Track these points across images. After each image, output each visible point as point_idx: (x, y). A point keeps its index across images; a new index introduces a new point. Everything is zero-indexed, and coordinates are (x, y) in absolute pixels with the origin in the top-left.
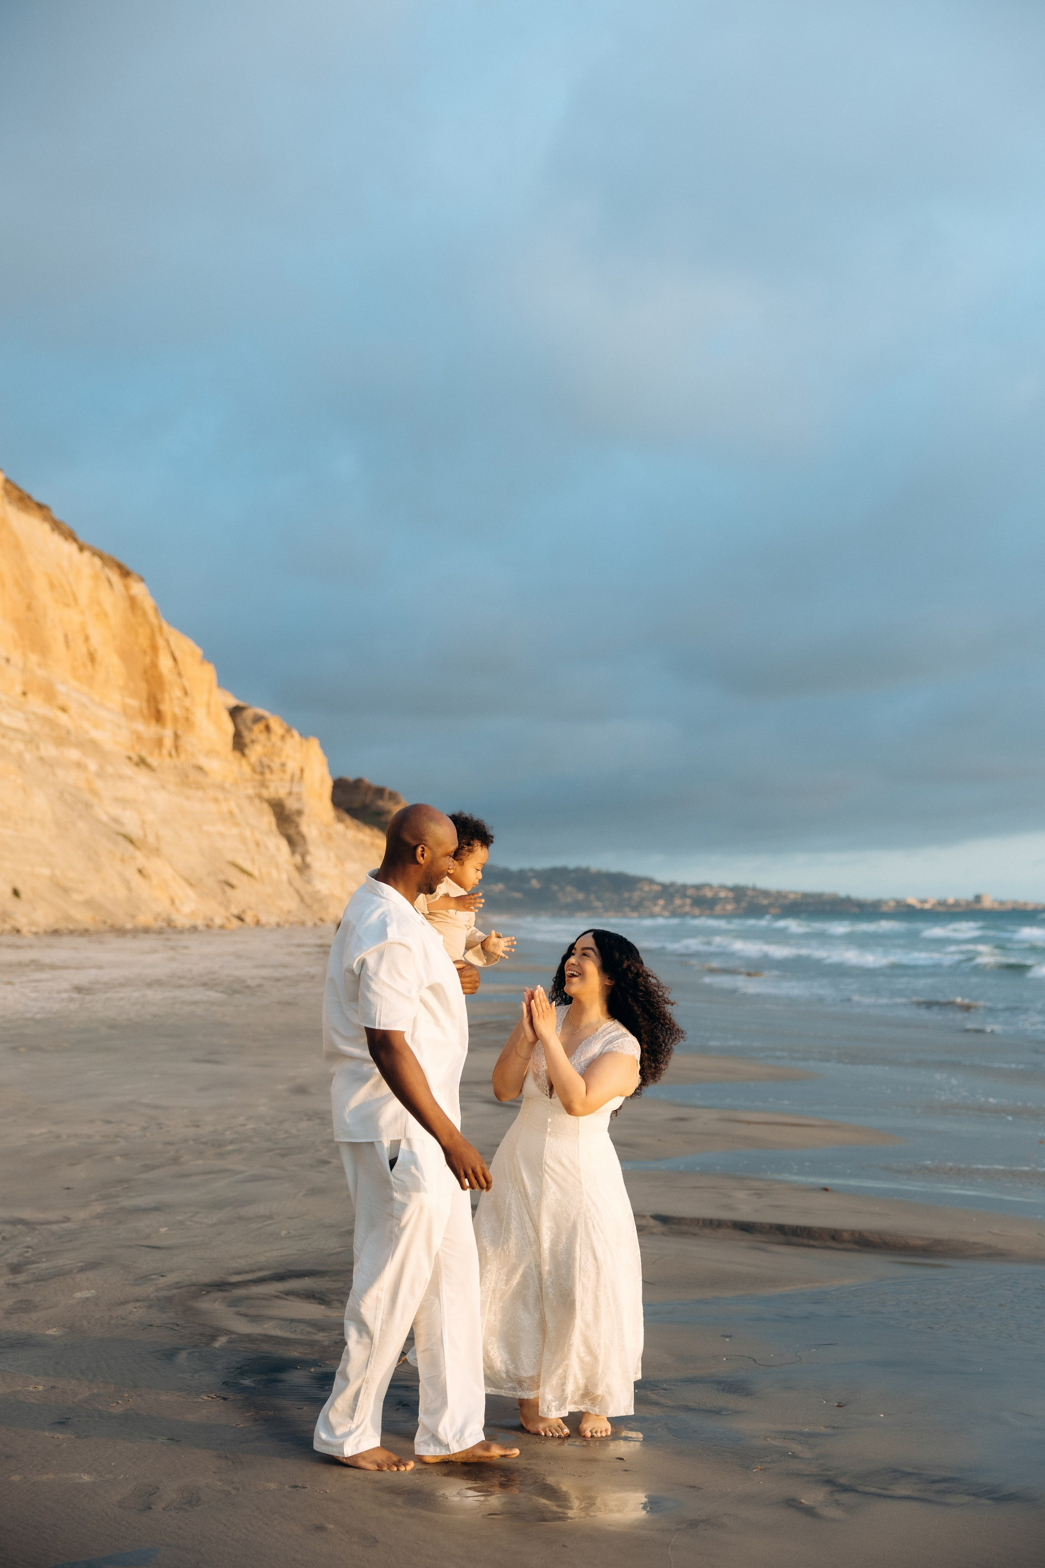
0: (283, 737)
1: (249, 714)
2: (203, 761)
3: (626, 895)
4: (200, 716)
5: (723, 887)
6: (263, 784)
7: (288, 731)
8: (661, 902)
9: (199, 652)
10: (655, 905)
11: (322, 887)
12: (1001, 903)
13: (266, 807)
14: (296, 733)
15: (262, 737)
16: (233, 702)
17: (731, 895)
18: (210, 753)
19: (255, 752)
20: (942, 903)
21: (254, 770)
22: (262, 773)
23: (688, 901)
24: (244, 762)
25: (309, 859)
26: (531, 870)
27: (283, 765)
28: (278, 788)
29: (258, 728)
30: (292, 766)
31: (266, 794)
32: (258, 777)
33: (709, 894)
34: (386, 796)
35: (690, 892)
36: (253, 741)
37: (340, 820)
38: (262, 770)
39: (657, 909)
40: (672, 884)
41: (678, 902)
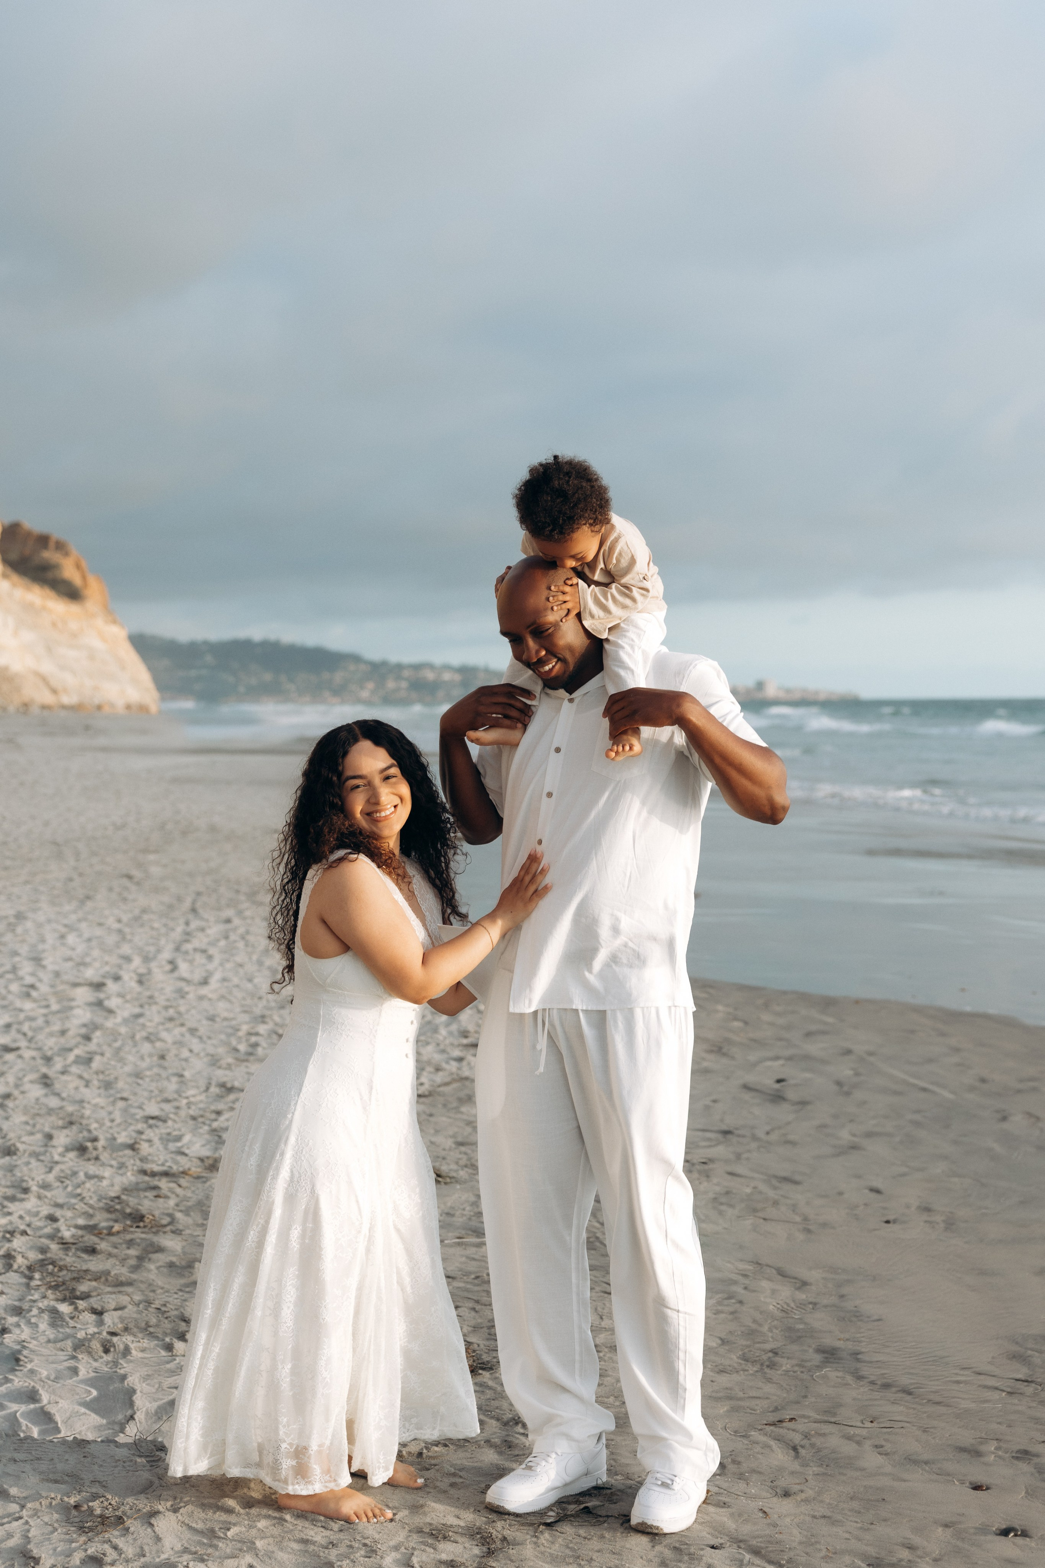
3: (326, 675)
5: (447, 667)
8: (370, 685)
10: (362, 688)
12: (788, 691)
17: (457, 677)
23: (404, 684)
26: (205, 643)
33: (430, 676)
34: (52, 544)
35: (406, 673)
39: (365, 694)
40: (384, 664)
41: (391, 684)
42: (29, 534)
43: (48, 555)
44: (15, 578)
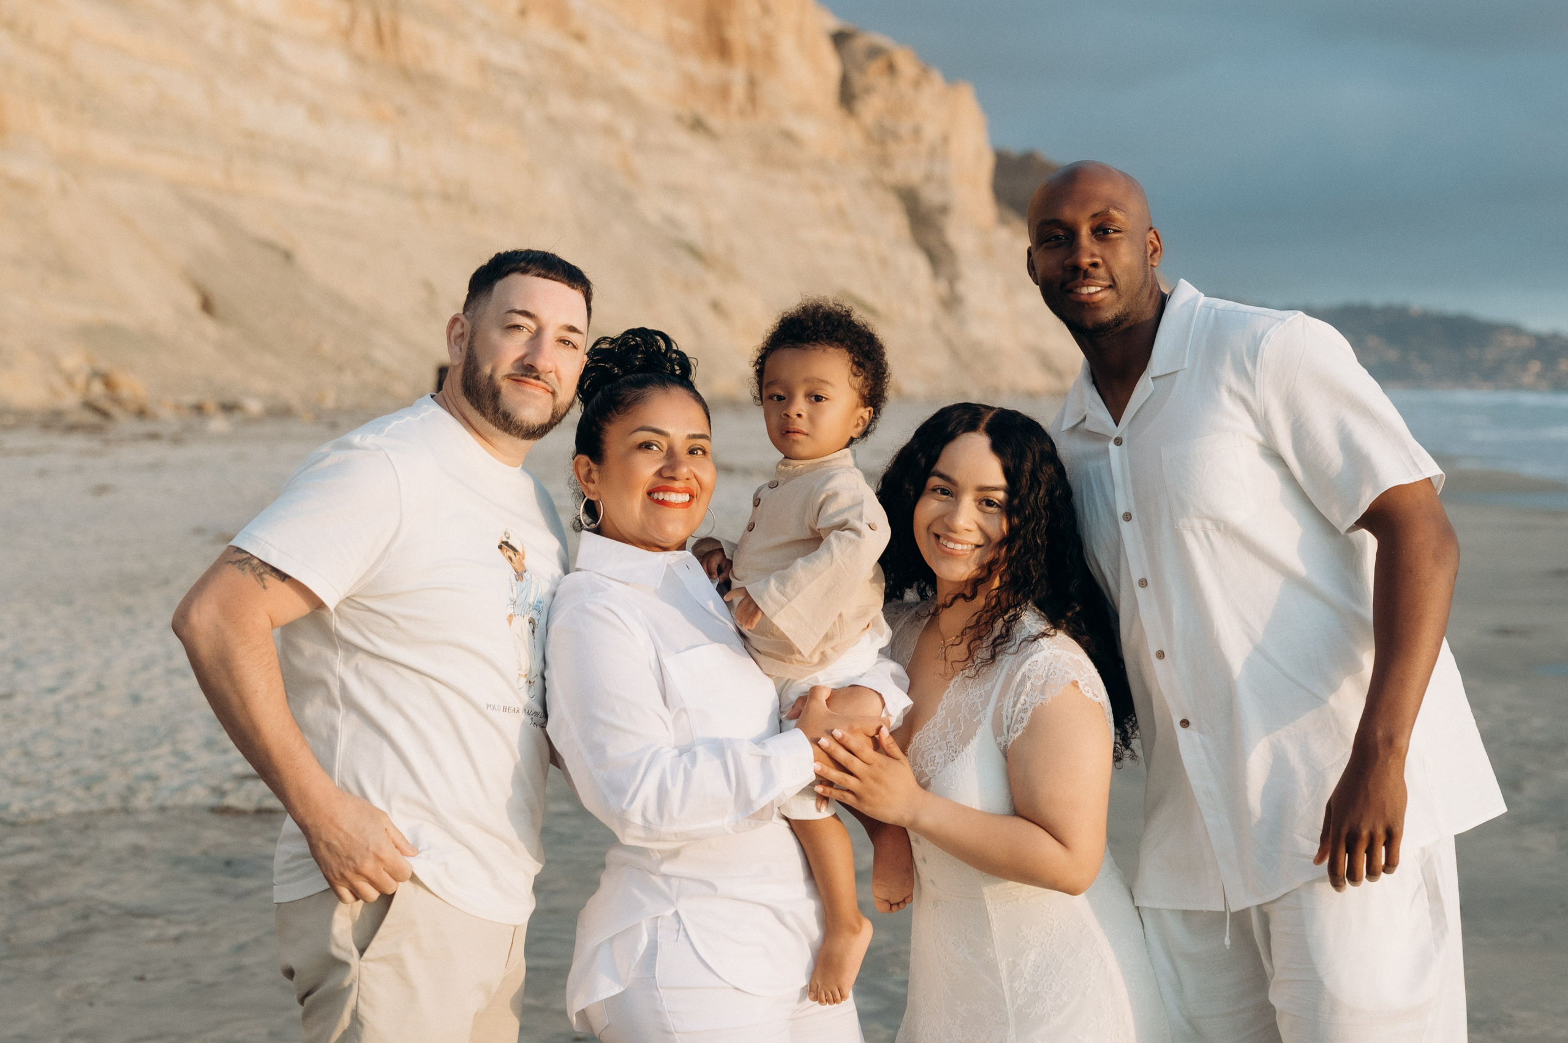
0: (917, 84)
1: (860, 44)
2: (792, 123)
4: (787, 47)
6: (884, 161)
7: (925, 71)
11: (980, 331)
13: (892, 201)
14: (937, 77)
15: (883, 82)
16: (832, 23)
18: (803, 109)
19: (871, 108)
21: (869, 136)
22: (882, 143)
24: (853, 124)
25: (962, 287)
27: (917, 132)
28: (909, 168)
29: (875, 67)
30: (931, 131)
31: (886, 176)
32: (875, 150)
36: (868, 90)
37: (1003, 221)
38: (881, 137)
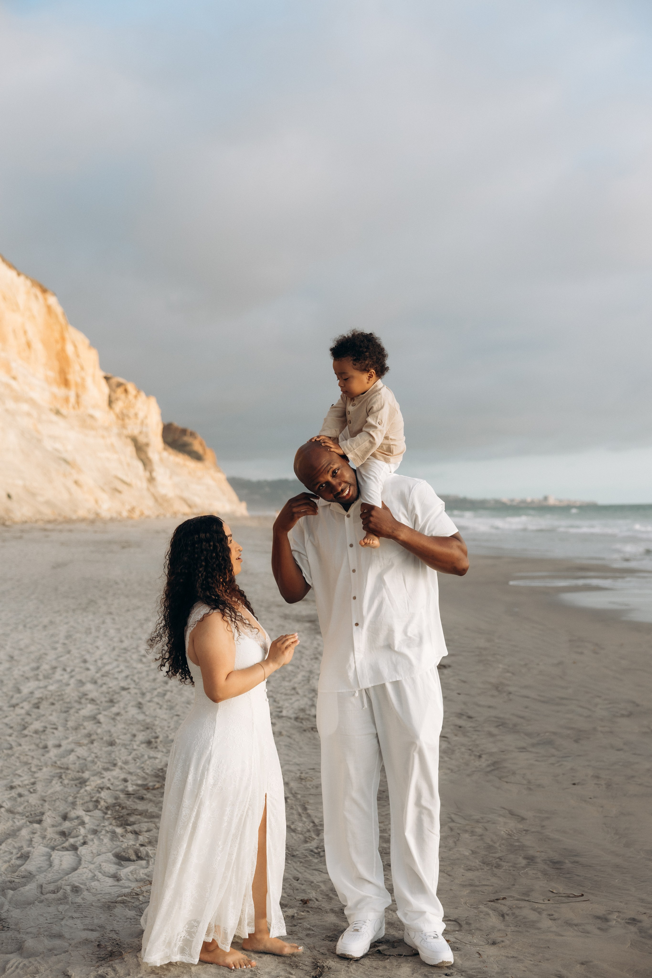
0: (136, 397)
1: (115, 380)
2: (91, 411)
4: (89, 382)
6: (124, 426)
7: (138, 392)
9: (87, 341)
11: (163, 490)
12: (560, 501)
13: (129, 441)
14: (143, 394)
15: (123, 396)
16: (104, 373)
18: (96, 406)
19: (119, 406)
20: (524, 502)
21: (118, 417)
22: (123, 419)
24: (112, 412)
25: (154, 474)
27: (136, 415)
28: (133, 429)
29: (120, 391)
30: (141, 415)
31: (125, 432)
32: (120, 422)
34: (188, 433)
36: (117, 399)
37: (165, 449)
38: (122, 417)
42: (176, 429)
43: (187, 439)
44: (170, 450)
